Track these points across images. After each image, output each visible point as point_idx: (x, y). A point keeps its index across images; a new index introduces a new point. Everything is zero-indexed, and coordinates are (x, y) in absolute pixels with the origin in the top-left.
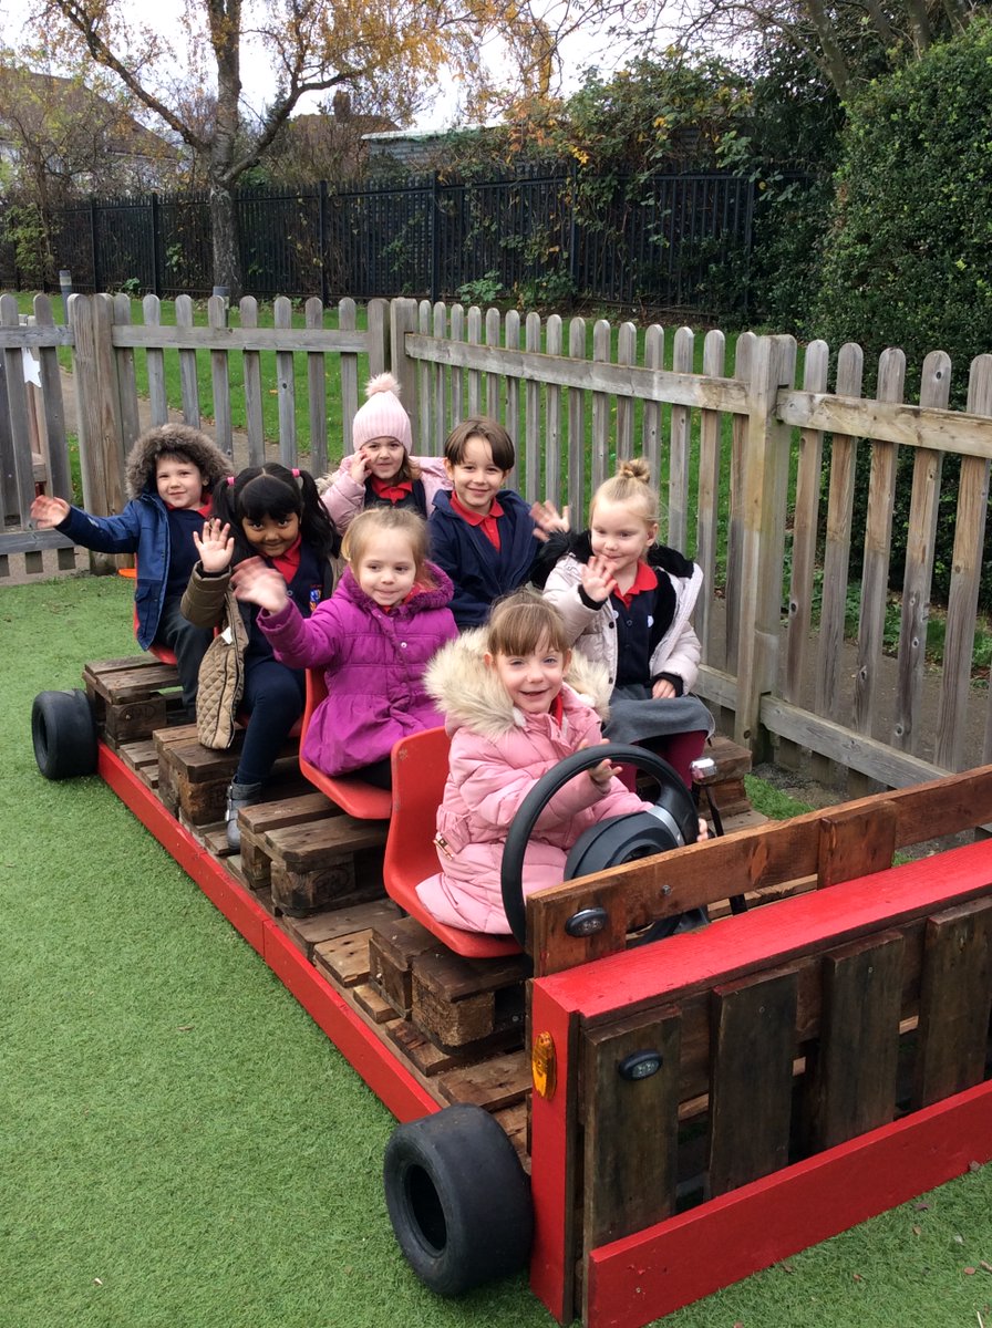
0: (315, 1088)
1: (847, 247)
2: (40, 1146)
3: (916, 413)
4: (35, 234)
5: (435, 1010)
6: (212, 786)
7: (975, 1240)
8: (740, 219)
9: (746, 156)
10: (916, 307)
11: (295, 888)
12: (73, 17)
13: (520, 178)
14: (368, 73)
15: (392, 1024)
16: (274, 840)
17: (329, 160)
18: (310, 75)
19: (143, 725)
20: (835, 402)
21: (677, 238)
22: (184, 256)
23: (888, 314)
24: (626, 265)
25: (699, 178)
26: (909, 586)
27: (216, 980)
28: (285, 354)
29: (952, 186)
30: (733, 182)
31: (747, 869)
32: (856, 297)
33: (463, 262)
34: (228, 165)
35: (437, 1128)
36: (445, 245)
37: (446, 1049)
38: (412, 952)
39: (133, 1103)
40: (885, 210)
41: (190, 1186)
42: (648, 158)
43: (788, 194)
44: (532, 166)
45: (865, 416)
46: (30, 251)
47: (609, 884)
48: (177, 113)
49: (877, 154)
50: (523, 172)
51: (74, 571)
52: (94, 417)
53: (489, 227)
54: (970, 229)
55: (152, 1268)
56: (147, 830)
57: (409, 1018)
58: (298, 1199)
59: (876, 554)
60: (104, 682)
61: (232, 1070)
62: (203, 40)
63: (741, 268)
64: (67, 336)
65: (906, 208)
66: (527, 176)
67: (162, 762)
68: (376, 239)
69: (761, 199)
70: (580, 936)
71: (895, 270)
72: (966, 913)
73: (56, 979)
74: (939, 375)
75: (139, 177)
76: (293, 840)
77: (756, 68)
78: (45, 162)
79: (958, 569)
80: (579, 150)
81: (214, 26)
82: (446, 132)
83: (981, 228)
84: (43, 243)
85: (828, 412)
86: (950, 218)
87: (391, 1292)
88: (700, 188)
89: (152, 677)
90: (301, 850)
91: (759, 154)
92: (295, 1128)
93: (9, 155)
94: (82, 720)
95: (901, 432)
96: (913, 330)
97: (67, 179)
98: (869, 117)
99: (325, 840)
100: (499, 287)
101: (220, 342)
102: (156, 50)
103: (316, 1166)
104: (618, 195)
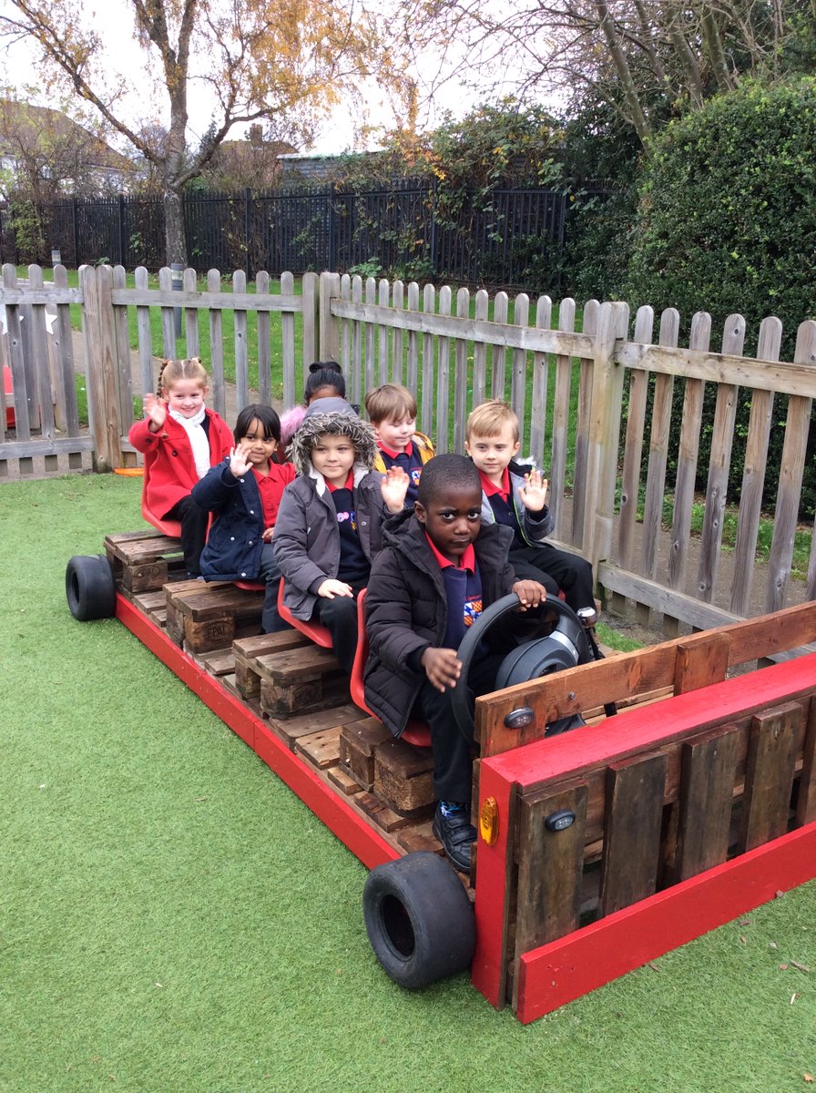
0: (301, 842)
1: (650, 242)
2: (101, 885)
3: (720, 359)
4: (30, 224)
5: (393, 785)
6: (209, 625)
7: (785, 945)
8: (556, 222)
9: (561, 177)
10: (702, 285)
11: (279, 697)
12: (63, 64)
13: (394, 189)
14: (281, 109)
15: (359, 795)
16: (264, 663)
17: (253, 173)
18: (239, 110)
19: (151, 581)
20: (659, 350)
21: (510, 236)
22: (143, 241)
23: (681, 289)
24: (472, 254)
25: (525, 192)
26: (712, 482)
27: (220, 765)
28: (240, 312)
29: (729, 198)
30: (550, 196)
31: (626, 681)
32: (657, 277)
33: (352, 250)
34: (178, 175)
35: (406, 867)
36: (339, 237)
37: (401, 812)
38: (374, 743)
39: (168, 854)
40: (679, 215)
41: (215, 913)
42: (489, 176)
43: (591, 205)
44: (403, 181)
45: (681, 361)
46: (27, 236)
47: (535, 691)
48: (139, 136)
49: (674, 174)
50: (397, 185)
51: (81, 470)
52: (97, 356)
53: (371, 225)
54: (742, 230)
55: (193, 973)
56: (157, 657)
57: (371, 791)
58: (296, 922)
59: (687, 460)
60: (122, 549)
61: (239, 829)
62: (160, 83)
63: (556, 258)
64: (78, 296)
65: (695, 213)
66: (400, 188)
67: (170, 607)
68: (288, 232)
69: (572, 208)
70: (515, 728)
71: (686, 258)
72: (780, 713)
73: (101, 765)
74: (736, 331)
75: (107, 184)
76: (278, 663)
77: (568, 112)
78: (38, 170)
79: (748, 471)
80: (439, 170)
81: (169, 72)
82: (339, 155)
83: (750, 229)
84: (37, 229)
85: (653, 358)
86: (728, 222)
87: (371, 988)
88: (527, 199)
89: (158, 545)
90: (284, 671)
91: (570, 176)
92: (288, 871)
93: (9, 165)
94: (105, 577)
95: (708, 372)
96: (699, 302)
97: (55, 183)
98: (668, 149)
99: (302, 663)
100: (379, 268)
101: (193, 302)
102: (124, 90)
103: (307, 898)
104: (467, 203)
